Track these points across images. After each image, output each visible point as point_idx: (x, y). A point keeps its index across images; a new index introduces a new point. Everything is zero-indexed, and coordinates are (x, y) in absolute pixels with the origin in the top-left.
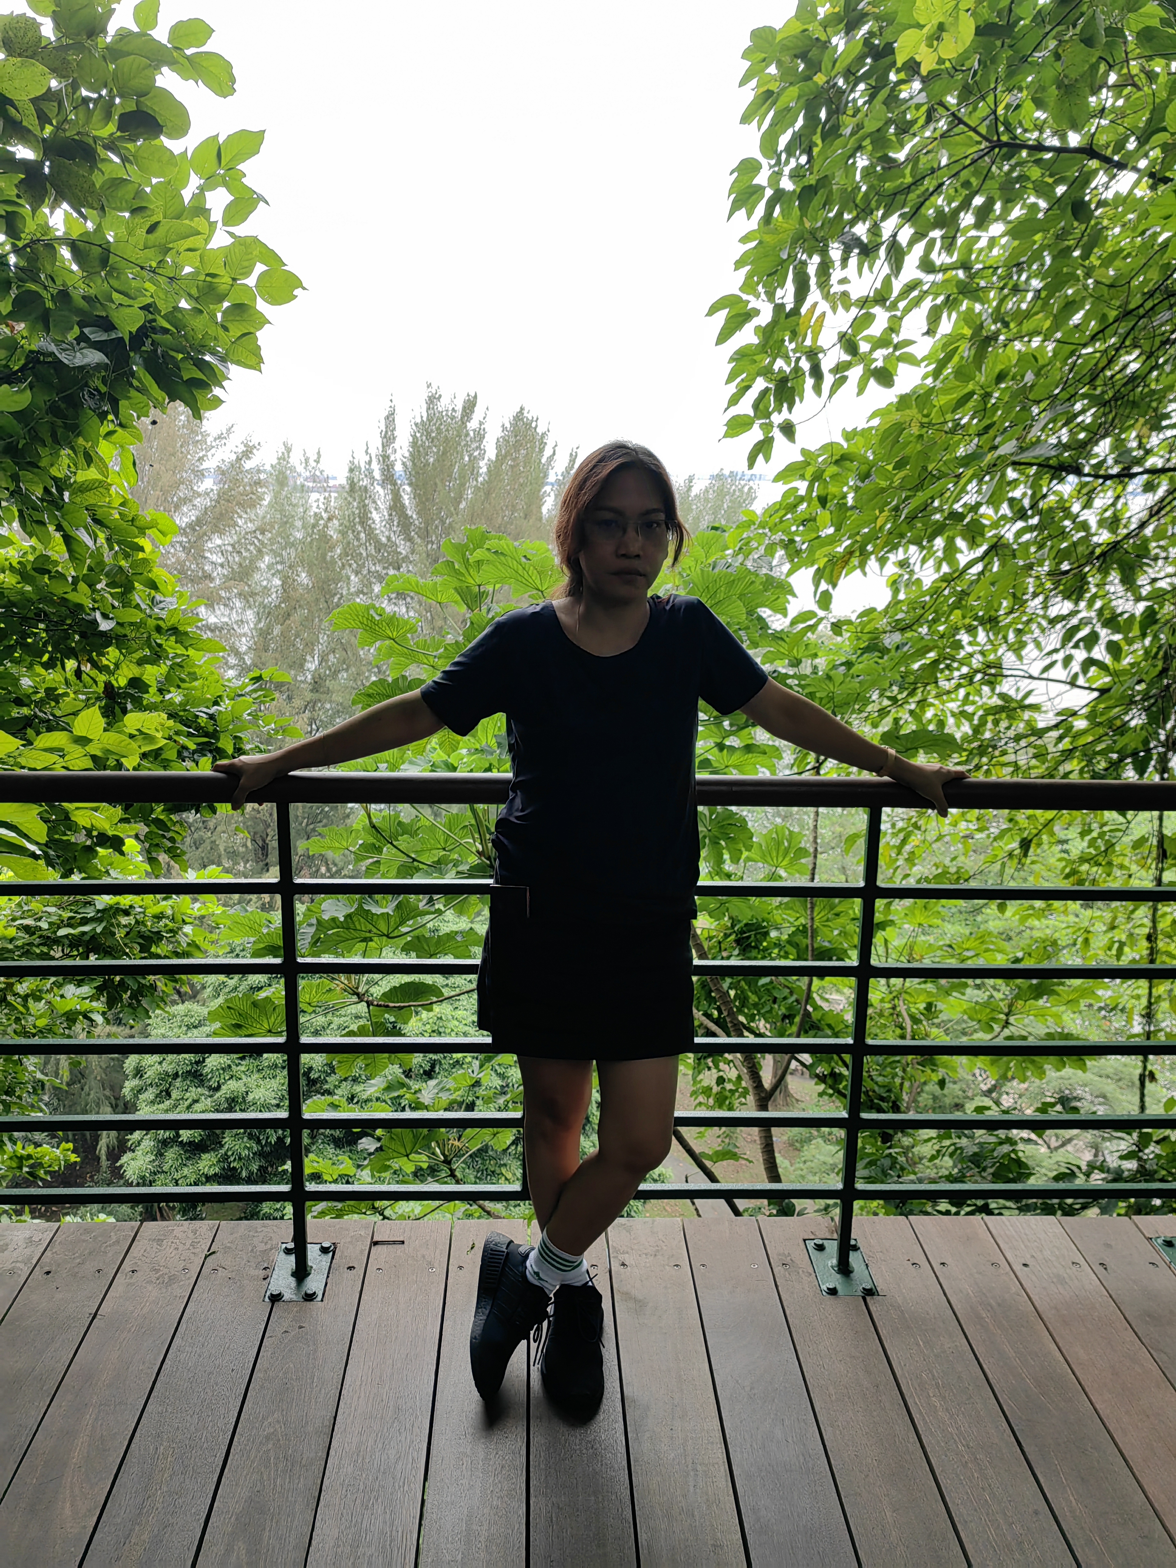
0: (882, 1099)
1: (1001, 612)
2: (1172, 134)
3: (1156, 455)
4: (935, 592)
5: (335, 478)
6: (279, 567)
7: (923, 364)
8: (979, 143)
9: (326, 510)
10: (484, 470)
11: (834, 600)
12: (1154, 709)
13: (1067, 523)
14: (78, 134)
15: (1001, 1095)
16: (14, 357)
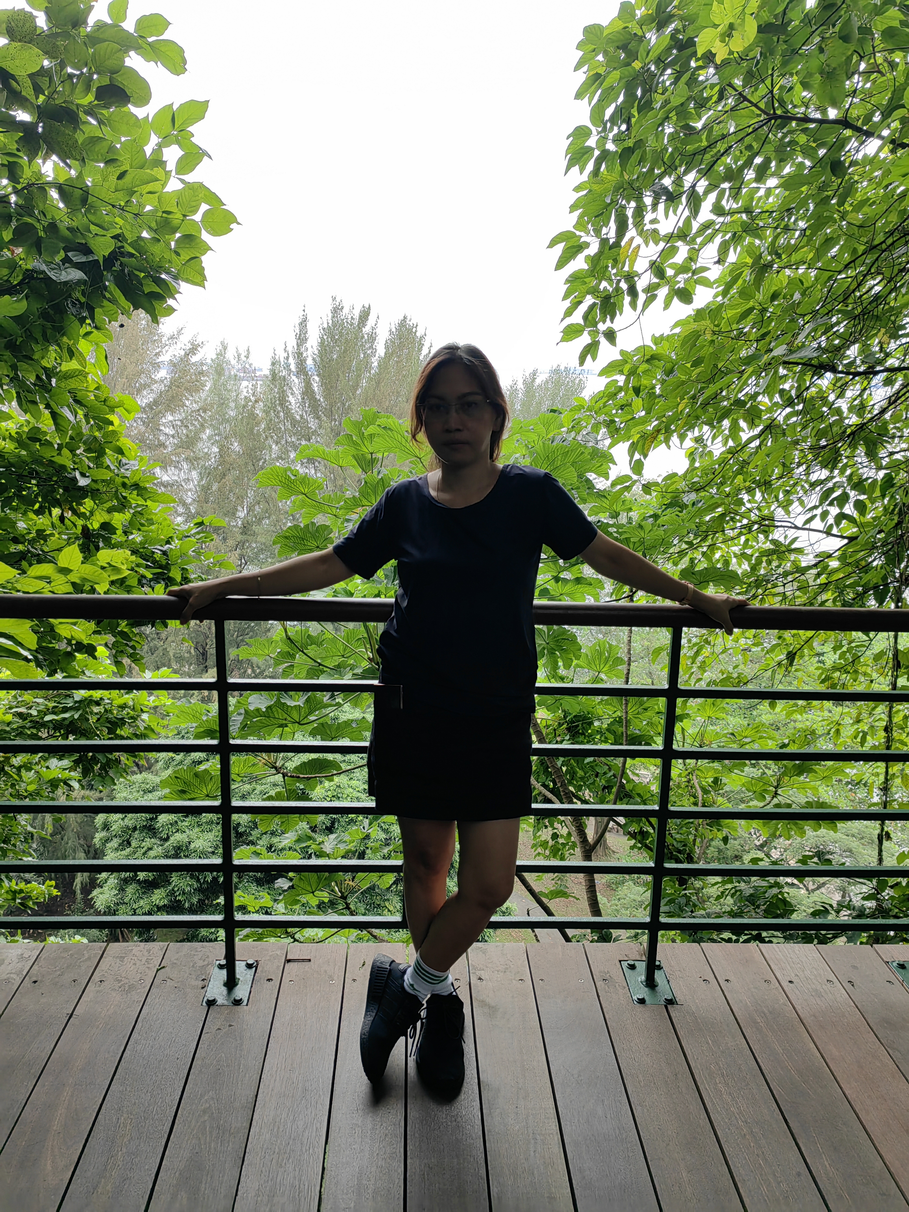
0: (680, 852)
1: (774, 477)
3: (894, 357)
4: (723, 461)
5: (260, 370)
6: (217, 438)
7: (715, 286)
8: (759, 115)
9: (253, 395)
10: (375, 364)
11: (645, 467)
12: (891, 553)
13: (825, 409)
14: (65, 102)
15: (770, 849)
16: (14, 274)
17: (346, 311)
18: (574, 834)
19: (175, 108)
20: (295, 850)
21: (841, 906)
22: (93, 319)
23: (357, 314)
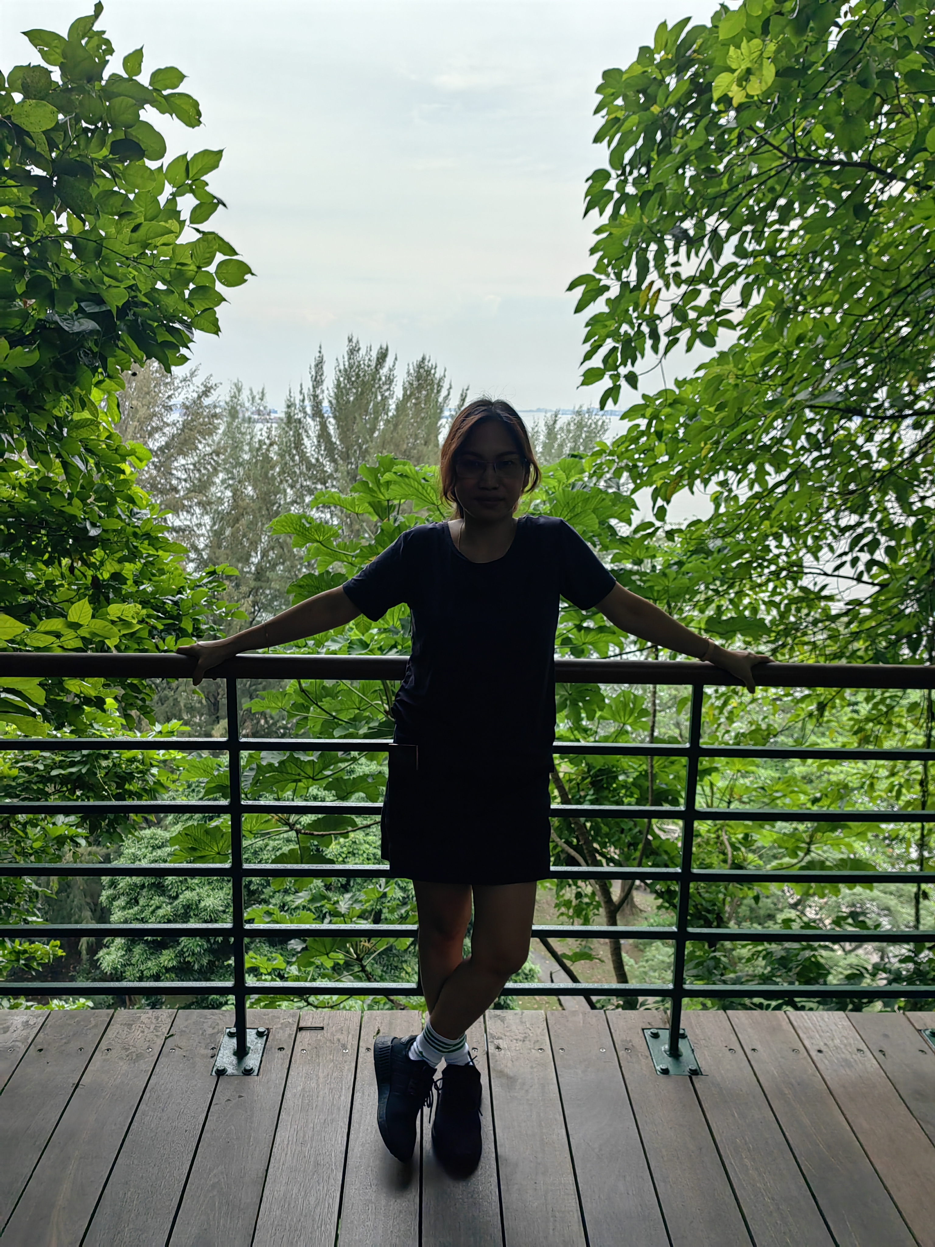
0: (709, 911)
1: (802, 523)
2: (932, 153)
3: (924, 400)
4: (748, 506)
5: (276, 412)
6: (231, 482)
7: (738, 328)
8: (782, 158)
9: (268, 438)
10: (393, 407)
11: (668, 514)
12: (924, 600)
13: (853, 453)
14: (79, 156)
15: (805, 907)
16: (27, 324)
17: (362, 352)
18: (599, 893)
19: (189, 158)
20: (309, 909)
21: (877, 969)
22: (105, 369)
23: (374, 354)
